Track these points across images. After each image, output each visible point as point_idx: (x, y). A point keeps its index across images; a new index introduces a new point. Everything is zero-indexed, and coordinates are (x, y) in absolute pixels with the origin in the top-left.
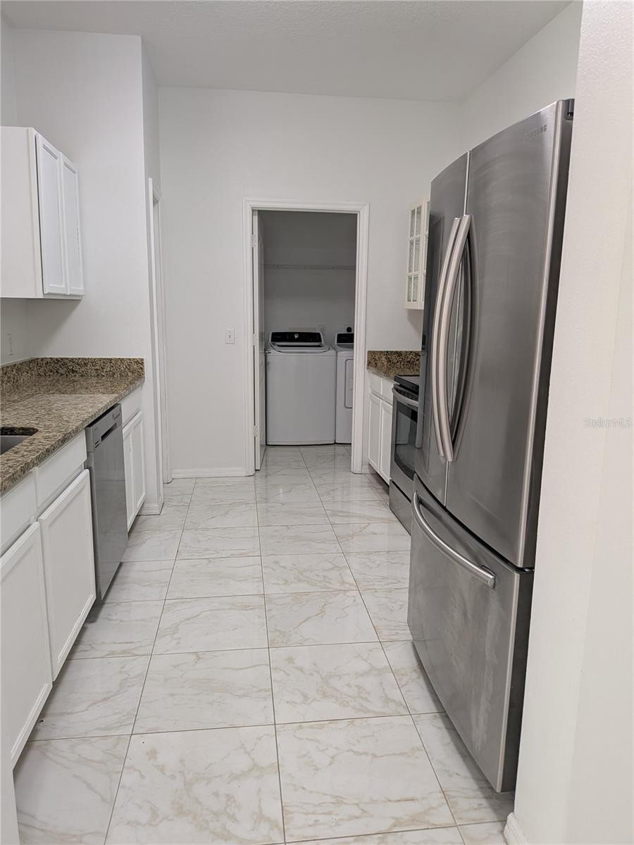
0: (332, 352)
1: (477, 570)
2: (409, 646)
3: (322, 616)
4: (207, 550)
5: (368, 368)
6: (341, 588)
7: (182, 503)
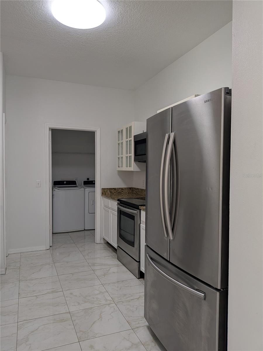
0: (83, 189)
1: (193, 291)
2: (146, 328)
3: (101, 320)
4: (34, 291)
5: (102, 196)
6: (106, 303)
7: (16, 267)
